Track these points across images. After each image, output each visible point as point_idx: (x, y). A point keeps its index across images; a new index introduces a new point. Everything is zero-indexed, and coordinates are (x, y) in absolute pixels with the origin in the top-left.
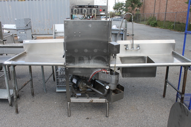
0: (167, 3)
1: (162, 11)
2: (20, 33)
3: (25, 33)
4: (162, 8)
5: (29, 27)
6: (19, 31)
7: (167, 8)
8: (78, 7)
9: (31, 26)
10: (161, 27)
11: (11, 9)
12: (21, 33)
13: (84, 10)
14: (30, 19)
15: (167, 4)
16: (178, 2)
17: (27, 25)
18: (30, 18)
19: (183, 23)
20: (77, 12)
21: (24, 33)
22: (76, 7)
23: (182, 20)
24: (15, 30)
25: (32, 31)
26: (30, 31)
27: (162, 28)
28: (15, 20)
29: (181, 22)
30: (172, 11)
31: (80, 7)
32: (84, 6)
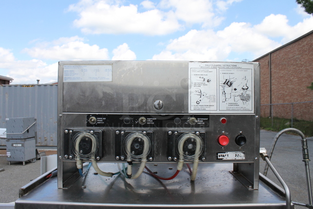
0: (271, 88)
1: (263, 101)
2: (12, 145)
3: (23, 145)
4: (264, 96)
5: (31, 134)
6: (12, 142)
7: (273, 97)
8: (100, 120)
9: (36, 133)
10: (268, 129)
11: (7, 99)
12: (14, 145)
13: (136, 140)
14: (35, 120)
15: (271, 90)
16: (289, 86)
17: (28, 131)
18: (36, 118)
19: (304, 121)
20: (94, 149)
21: (20, 145)
22: (89, 125)
23: (301, 115)
24: (4, 139)
25: (36, 142)
26: (33, 141)
27: (270, 130)
28: (7, 121)
29: (299, 119)
30: (281, 102)
31: (113, 120)
32: (136, 117)
